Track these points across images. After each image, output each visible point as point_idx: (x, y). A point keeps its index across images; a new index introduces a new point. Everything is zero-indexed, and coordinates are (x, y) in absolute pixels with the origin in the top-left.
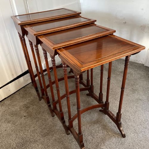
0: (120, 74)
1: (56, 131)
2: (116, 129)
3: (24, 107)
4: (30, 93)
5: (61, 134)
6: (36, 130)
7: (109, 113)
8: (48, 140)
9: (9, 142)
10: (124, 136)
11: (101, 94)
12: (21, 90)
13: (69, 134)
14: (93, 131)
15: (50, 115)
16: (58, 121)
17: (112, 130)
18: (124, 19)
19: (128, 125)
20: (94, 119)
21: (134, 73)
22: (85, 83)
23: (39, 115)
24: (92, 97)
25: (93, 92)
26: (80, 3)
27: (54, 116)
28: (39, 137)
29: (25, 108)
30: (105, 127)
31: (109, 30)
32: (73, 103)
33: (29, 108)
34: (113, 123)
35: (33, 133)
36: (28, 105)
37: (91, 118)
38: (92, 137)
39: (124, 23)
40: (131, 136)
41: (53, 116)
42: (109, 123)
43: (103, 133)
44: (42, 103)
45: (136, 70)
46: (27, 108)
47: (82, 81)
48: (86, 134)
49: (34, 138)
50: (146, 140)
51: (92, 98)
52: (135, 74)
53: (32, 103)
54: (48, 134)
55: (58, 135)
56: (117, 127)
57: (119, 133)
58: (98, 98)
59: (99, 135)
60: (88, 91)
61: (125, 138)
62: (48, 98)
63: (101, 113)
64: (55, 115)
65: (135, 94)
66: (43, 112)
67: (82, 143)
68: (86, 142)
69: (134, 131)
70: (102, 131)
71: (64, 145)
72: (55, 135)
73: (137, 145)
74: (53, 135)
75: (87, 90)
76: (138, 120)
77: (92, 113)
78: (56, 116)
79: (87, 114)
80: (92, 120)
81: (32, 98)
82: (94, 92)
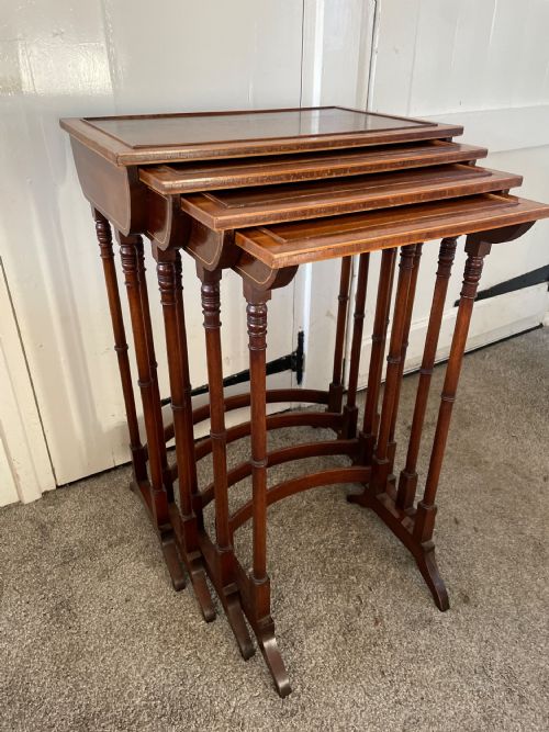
9: (123, 671)
31: (490, 174)
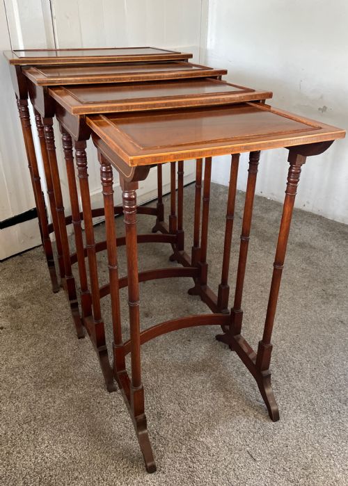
0: (294, 250)
1: (79, 377)
2: (256, 394)
3: (5, 304)
4: (32, 270)
5: (89, 387)
6: (24, 367)
7: (241, 342)
8: (50, 399)
10: (274, 416)
11: (224, 288)
12: (11, 260)
13: (115, 390)
14: (186, 391)
15: (74, 333)
16: (92, 352)
17: (241, 396)
18: (322, 97)
19: (294, 387)
20: (195, 359)
21: (335, 250)
22: (187, 259)
23: (41, 328)
24: (202, 300)
25: (205, 283)
26: (206, 51)
27: (83, 337)
28: (26, 386)
29: (9, 306)
30: (222, 385)
31: (253, 91)
32: (146, 310)
33: (19, 307)
34: (249, 375)
35: (13, 375)
36: (19, 301)
37: (187, 354)
38: (177, 408)
39: (320, 109)
40: (295, 418)
41: (81, 337)
42: (238, 375)
43: (213, 399)
44: (59, 300)
45: (344, 242)
46: (15, 307)
47: (181, 252)
48: (163, 397)
49: (12, 390)
50: (340, 435)
51: (201, 303)
52: (338, 253)
53: (32, 296)
54: (54, 382)
55: (82, 389)
56: (257, 389)
57: (261, 407)
58: (215, 300)
59: (200, 403)
60: (191, 279)
61: (278, 423)
62: (71, 283)
63: (219, 345)
64: (87, 334)
65: (329, 306)
66: (56, 323)
67: (140, 417)
68: (159, 420)
69: (308, 406)
70: (211, 394)
71: (93, 417)
72: (73, 388)
73: (310, 448)
74: (66, 388)
75: (191, 276)
76: (326, 377)
77: (193, 342)
78: (87, 338)
79: (179, 342)
80: (188, 360)
81: (34, 283)
82: (208, 285)
